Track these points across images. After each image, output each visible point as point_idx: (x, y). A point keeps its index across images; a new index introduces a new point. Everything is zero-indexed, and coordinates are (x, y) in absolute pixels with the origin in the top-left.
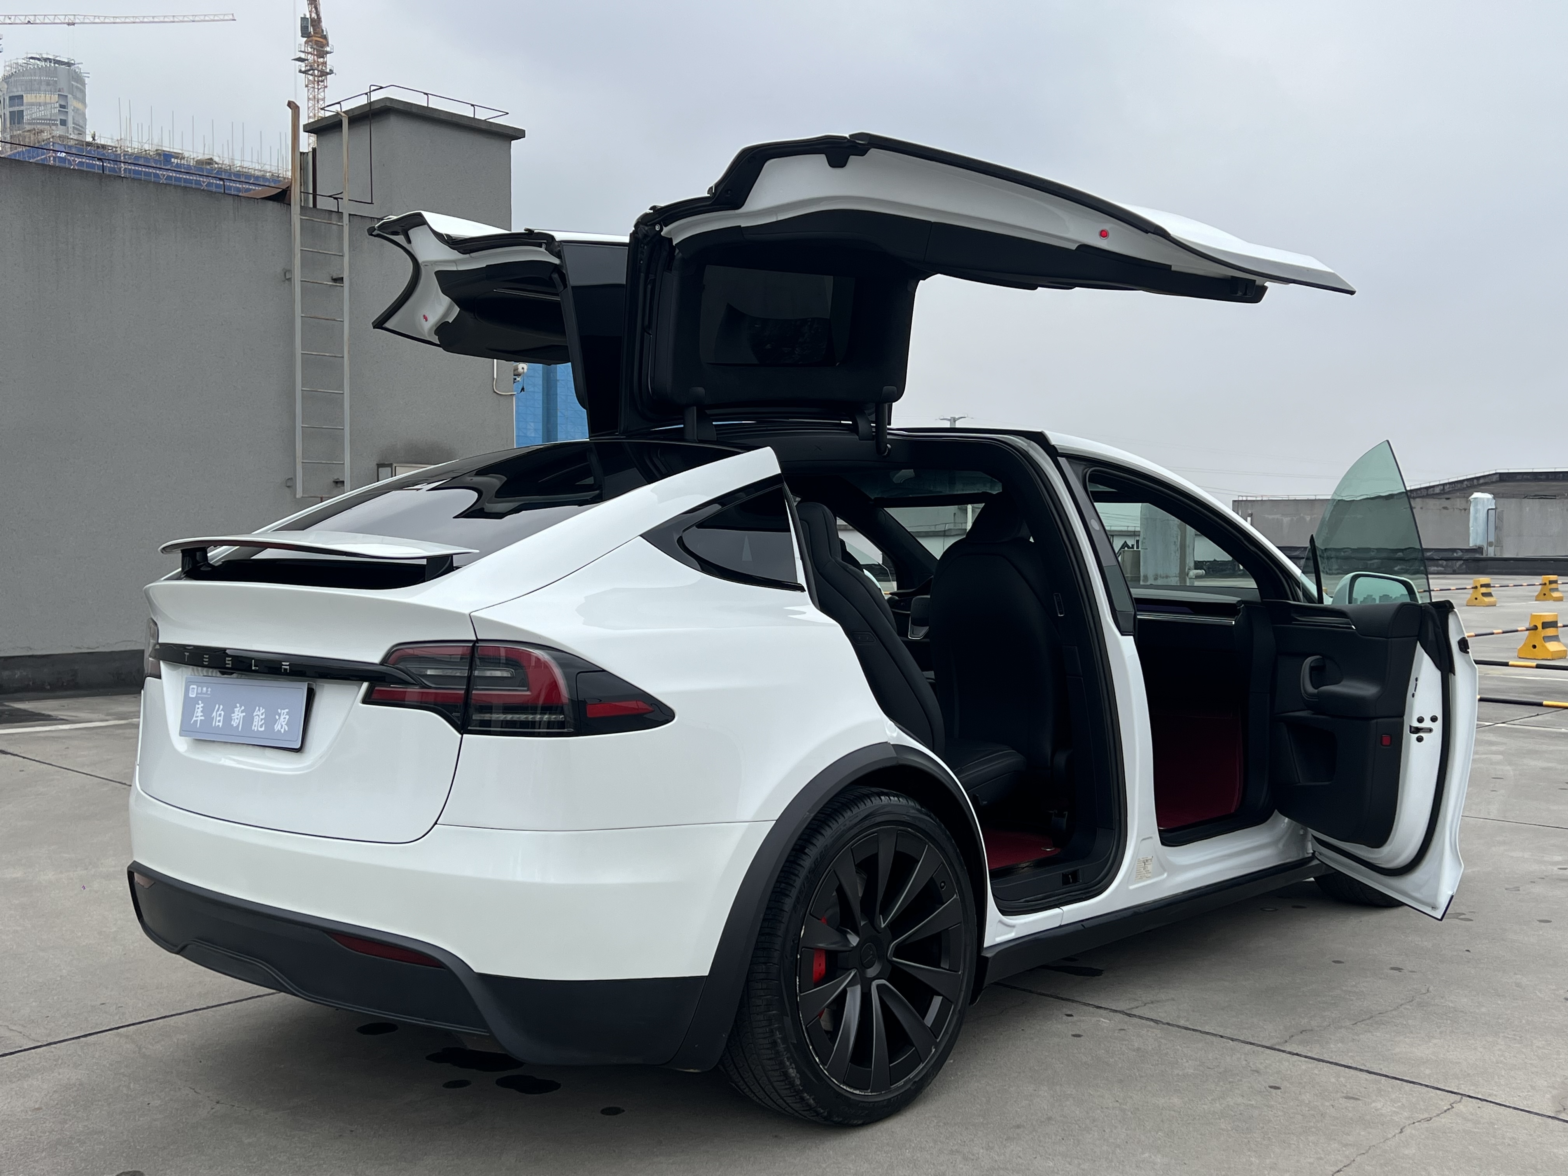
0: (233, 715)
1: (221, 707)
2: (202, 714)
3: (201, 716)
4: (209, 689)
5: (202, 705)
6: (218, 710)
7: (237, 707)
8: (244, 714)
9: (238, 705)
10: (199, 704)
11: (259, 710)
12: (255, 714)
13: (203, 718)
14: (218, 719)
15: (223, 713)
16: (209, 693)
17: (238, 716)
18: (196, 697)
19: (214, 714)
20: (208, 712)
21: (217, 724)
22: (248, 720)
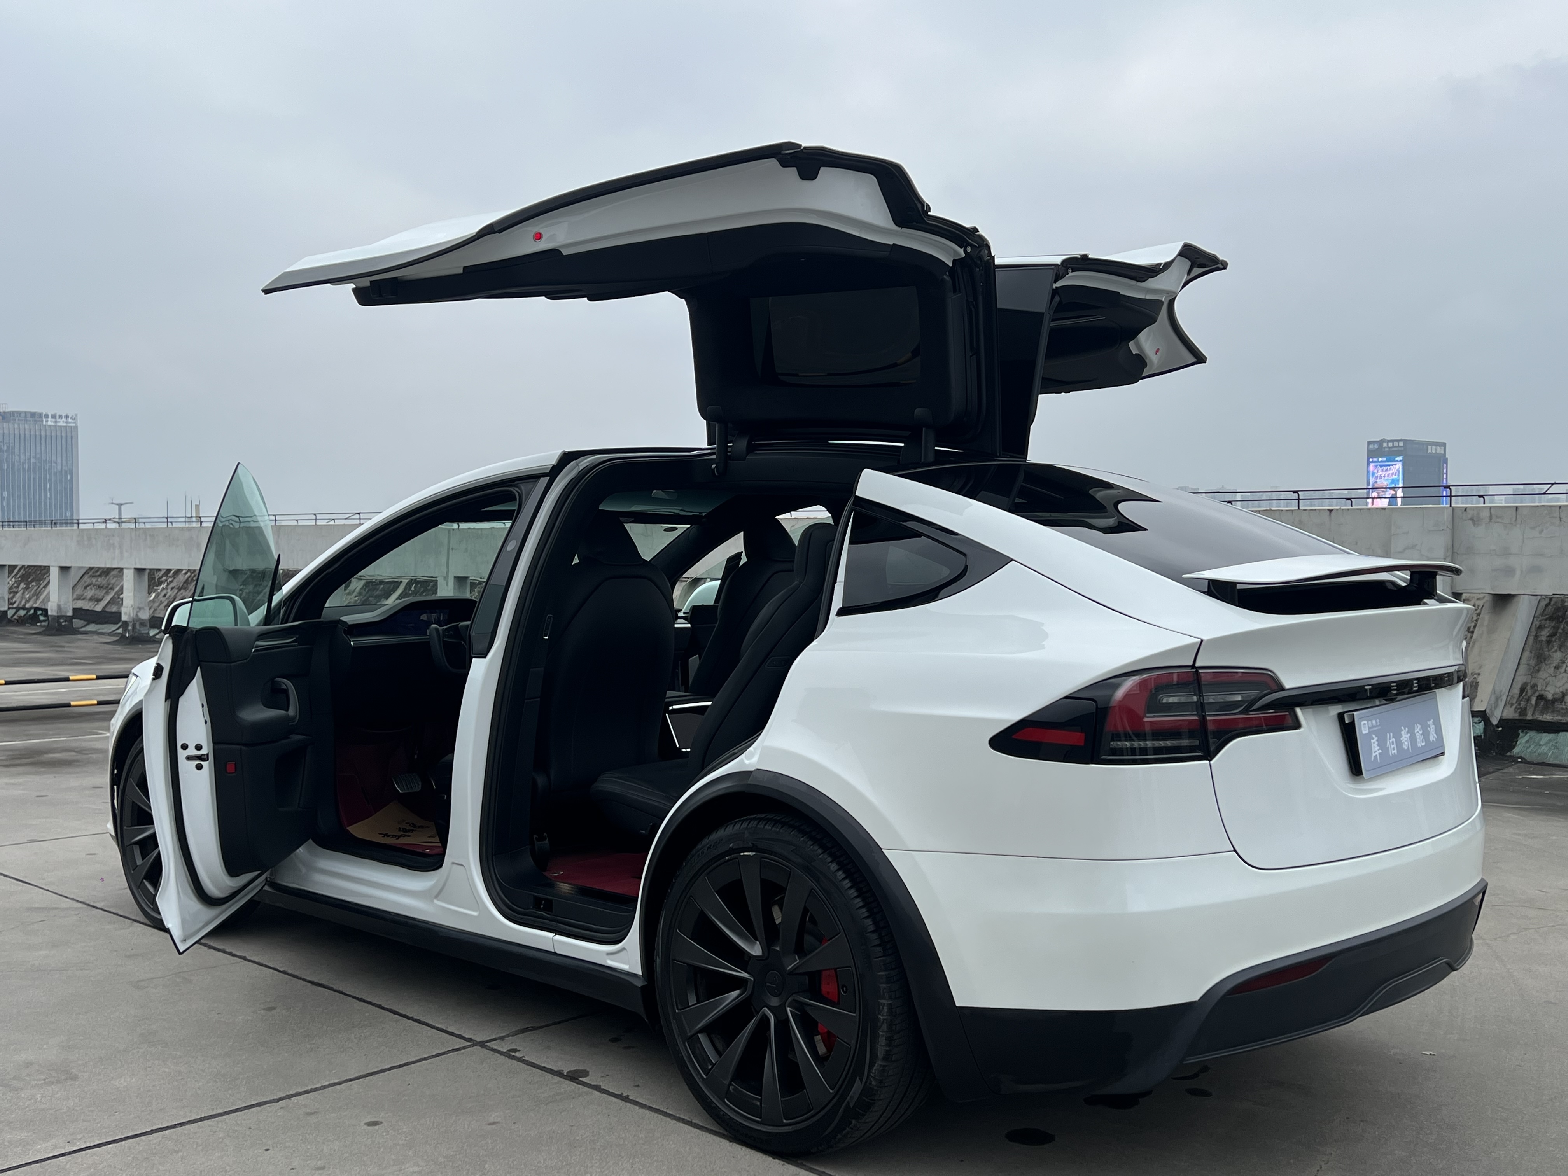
0: (1402, 739)
1: (1392, 734)
2: (1378, 748)
3: (1378, 750)
4: (1378, 721)
5: (1376, 738)
6: (1390, 739)
7: (1402, 730)
8: (1409, 735)
9: (1403, 728)
10: (1373, 739)
11: (1417, 727)
12: (1416, 731)
13: (1380, 751)
14: (1392, 747)
15: (1394, 740)
16: (1378, 724)
17: (1405, 737)
18: (1369, 732)
19: (1388, 742)
20: (1382, 744)
21: (1393, 752)
22: (1413, 739)
